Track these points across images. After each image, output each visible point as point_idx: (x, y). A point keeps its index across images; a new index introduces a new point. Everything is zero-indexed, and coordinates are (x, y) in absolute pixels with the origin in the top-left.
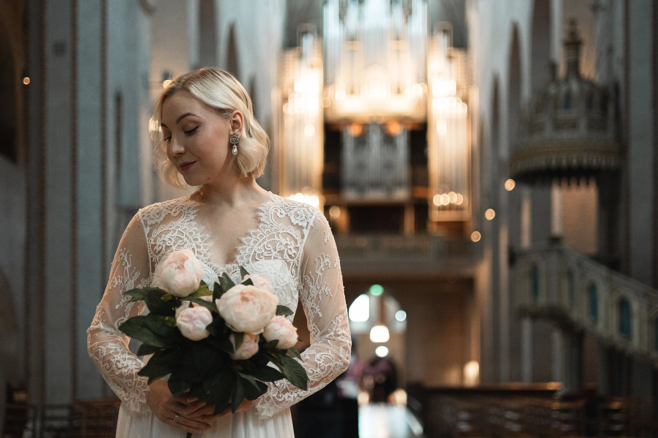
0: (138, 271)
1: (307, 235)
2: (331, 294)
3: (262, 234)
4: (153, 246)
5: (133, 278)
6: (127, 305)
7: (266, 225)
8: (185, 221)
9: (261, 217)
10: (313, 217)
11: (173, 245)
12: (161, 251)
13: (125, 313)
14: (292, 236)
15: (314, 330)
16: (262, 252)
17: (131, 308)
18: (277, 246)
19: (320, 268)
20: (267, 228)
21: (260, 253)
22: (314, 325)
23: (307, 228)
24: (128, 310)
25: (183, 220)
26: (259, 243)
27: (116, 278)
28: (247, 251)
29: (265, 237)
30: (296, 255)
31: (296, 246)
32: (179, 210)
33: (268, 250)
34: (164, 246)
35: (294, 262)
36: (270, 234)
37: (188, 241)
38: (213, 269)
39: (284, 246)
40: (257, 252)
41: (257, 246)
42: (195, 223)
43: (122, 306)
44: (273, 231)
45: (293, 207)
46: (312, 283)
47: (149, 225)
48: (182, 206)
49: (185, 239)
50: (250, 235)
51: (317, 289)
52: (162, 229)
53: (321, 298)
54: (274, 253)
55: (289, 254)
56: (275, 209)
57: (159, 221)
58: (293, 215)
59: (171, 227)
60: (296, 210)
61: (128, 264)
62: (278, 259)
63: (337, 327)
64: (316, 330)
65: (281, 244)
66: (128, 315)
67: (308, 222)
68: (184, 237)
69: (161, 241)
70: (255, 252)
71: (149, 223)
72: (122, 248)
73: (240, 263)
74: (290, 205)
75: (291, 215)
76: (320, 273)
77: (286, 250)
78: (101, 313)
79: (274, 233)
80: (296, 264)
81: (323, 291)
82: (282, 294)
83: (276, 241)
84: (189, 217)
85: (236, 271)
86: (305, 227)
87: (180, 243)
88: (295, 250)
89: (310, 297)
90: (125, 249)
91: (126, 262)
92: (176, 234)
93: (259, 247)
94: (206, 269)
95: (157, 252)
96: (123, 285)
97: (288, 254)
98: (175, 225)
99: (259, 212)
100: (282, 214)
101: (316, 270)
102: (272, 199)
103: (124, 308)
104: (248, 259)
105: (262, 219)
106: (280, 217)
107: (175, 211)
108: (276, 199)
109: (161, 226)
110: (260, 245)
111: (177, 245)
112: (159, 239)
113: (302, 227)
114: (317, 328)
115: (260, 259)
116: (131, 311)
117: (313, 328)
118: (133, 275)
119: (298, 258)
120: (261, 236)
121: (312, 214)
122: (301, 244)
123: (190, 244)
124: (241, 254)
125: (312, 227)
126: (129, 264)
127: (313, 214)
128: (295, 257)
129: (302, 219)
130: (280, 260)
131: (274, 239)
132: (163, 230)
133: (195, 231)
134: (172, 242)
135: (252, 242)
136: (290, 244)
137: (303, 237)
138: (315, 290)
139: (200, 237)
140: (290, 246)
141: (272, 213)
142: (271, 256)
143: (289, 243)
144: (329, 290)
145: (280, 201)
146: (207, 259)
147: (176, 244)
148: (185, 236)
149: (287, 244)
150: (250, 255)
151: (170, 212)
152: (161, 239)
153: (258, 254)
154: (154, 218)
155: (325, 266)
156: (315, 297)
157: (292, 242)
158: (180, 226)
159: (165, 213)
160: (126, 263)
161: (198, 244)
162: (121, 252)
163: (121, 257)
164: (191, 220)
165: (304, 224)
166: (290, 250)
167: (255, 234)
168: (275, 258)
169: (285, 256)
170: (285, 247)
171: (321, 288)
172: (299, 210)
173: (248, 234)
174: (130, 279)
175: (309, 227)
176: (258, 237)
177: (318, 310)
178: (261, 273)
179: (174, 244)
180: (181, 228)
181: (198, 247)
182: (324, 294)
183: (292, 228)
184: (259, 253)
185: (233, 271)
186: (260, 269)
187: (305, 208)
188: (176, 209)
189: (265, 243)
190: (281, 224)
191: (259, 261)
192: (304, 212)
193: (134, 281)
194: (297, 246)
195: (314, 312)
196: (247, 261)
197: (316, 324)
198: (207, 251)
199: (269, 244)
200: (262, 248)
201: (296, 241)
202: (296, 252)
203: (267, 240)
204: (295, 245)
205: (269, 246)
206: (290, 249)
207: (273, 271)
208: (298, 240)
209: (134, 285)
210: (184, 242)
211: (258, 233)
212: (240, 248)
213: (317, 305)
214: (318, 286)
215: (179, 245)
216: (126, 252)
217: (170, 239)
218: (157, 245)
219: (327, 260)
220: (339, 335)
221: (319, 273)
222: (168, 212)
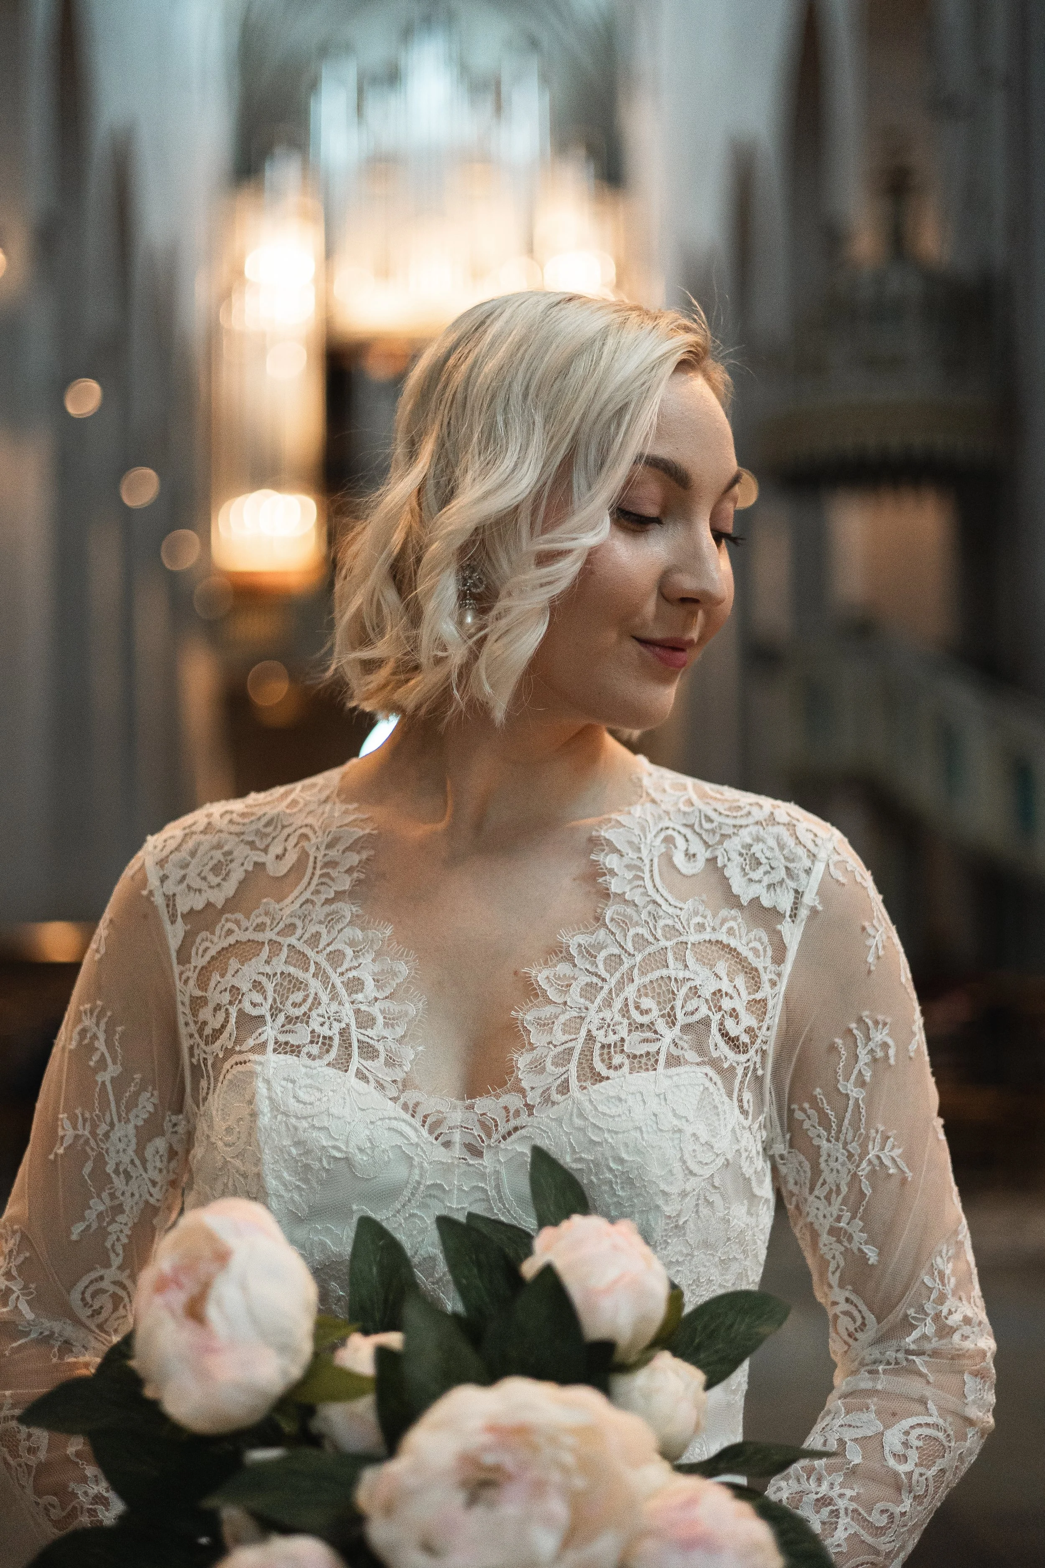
0: (150, 1088)
1: (796, 947)
2: (906, 1170)
3: (616, 951)
4: (197, 1003)
5: (131, 1116)
6: (113, 1221)
7: (630, 911)
8: (314, 898)
9: (612, 873)
10: (819, 869)
11: (268, 1018)
12: (221, 1034)
13: (106, 1252)
14: (738, 953)
15: (846, 1313)
16: (616, 1038)
17: (129, 1233)
18: (678, 1003)
19: (855, 1072)
20: (637, 924)
21: (612, 1039)
22: (847, 1294)
23: (795, 915)
24: (118, 1239)
25: (307, 895)
26: (604, 994)
27: (66, 1115)
28: (559, 1036)
29: (627, 963)
30: (757, 1031)
31: (753, 997)
32: (295, 846)
33: (642, 1025)
34: (235, 1015)
35: (747, 1065)
36: (650, 949)
37: (324, 998)
38: (424, 1122)
39: (707, 1000)
40: (600, 1035)
41: (600, 1010)
42: (354, 910)
43: (95, 1226)
44: (659, 933)
45: (735, 826)
46: (828, 1129)
47: (183, 916)
48: (306, 826)
49: (315, 985)
50: (570, 959)
51: (850, 1156)
52: (230, 932)
53: (868, 1191)
54: (669, 1035)
55: (727, 1034)
56: (662, 835)
57: (218, 898)
58: (735, 863)
59: (260, 927)
60: (745, 836)
61: (109, 1060)
62: (687, 1062)
63: (942, 1299)
64: (856, 1313)
65: (695, 991)
66: (121, 1258)
67: (796, 891)
68: (308, 977)
69: (226, 990)
70: (590, 1037)
71: (183, 907)
72: (89, 997)
73: (532, 1088)
74: (720, 814)
75: (729, 859)
76: (856, 1093)
77: (716, 1018)
78: (18, 1253)
79: (663, 943)
80: (755, 1070)
81: (876, 1162)
82: (710, 1204)
83: (676, 979)
84: (332, 879)
85: (516, 1129)
86: (788, 914)
87: (294, 1005)
88: (752, 1012)
89: (823, 1184)
90: (99, 1003)
91: (103, 1054)
92: (279, 965)
93: (607, 1014)
94: (394, 1124)
95: (208, 1031)
96: (92, 1143)
97: (725, 1035)
98: (278, 917)
99: (603, 850)
100: (694, 855)
101: (841, 1078)
102: (651, 791)
103: (103, 1233)
104: (564, 1069)
105: (615, 886)
106: (684, 871)
107: (279, 850)
108: (664, 791)
109: (227, 920)
110: (608, 1003)
111: (281, 1018)
112: (216, 977)
113: (775, 914)
114: (863, 1308)
115: (611, 1071)
116: (130, 1242)
117: (844, 1306)
118: (132, 1104)
119: (765, 1043)
120: (614, 961)
121: (813, 857)
122: (773, 984)
123: (334, 1007)
124: (532, 1048)
125: (814, 911)
126: (114, 1063)
127: (814, 855)
128: (753, 1043)
129: (776, 877)
130: (698, 1069)
131: (664, 972)
132: (231, 940)
133: (352, 943)
134: (265, 998)
135: (575, 989)
136: (731, 991)
137: (779, 958)
138: (841, 1159)
139: (374, 974)
140: (731, 998)
141: (656, 853)
142: (658, 1053)
143: (725, 986)
144: (897, 1152)
145: (683, 799)
146: (399, 1075)
147: (281, 1011)
148: (312, 969)
149: (720, 991)
150: (572, 1049)
151: (261, 858)
152: (226, 978)
153: (603, 1047)
154: (204, 885)
155: (875, 1060)
156: (844, 1189)
157: (740, 981)
158: (299, 923)
159: (243, 864)
160: (103, 1058)
161: (363, 1008)
162: (85, 1013)
163: (83, 1032)
164: (339, 896)
165: (785, 903)
166: (731, 1016)
167: (590, 954)
168: (674, 1061)
169: (712, 1048)
170: (710, 1009)
171: (864, 1153)
172: (758, 839)
173: (561, 952)
174: (120, 1121)
175: (804, 913)
176: (601, 966)
177: (859, 1237)
178: (620, 1136)
179: (275, 1011)
180: (299, 932)
181: (365, 1021)
182: (878, 1173)
183: (734, 919)
184: (606, 1041)
185: (503, 1129)
186: (613, 1117)
187: (781, 827)
188: (286, 840)
189: (630, 991)
190: (689, 905)
191: (608, 1078)
192: (782, 847)
193: (136, 1127)
194: (758, 996)
195: (846, 1244)
196: (559, 1081)
197: (855, 1291)
198: (400, 1040)
199: (646, 995)
200: (618, 1018)
201: (753, 975)
202: (754, 1023)
203: (636, 978)
204: (749, 993)
205: (647, 1003)
206: (734, 1014)
207: (668, 1121)
208: (761, 970)
209: (134, 1141)
210: (310, 1000)
211: (601, 947)
212: (528, 1016)
213: (853, 1217)
214: (853, 1141)
215: (289, 1020)
216: (103, 1012)
217: (257, 986)
218: (211, 1006)
219: (879, 1036)
220: (952, 1330)
221: (852, 1091)
222: (256, 859)
